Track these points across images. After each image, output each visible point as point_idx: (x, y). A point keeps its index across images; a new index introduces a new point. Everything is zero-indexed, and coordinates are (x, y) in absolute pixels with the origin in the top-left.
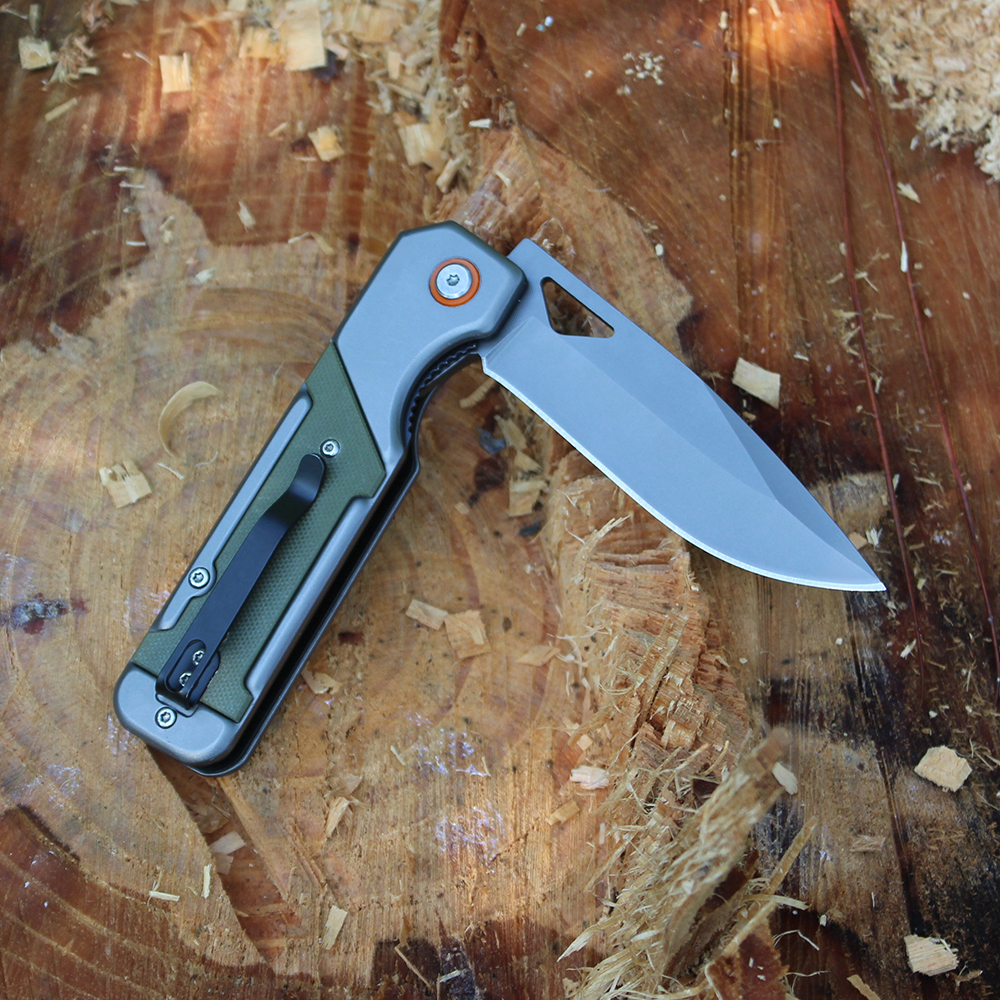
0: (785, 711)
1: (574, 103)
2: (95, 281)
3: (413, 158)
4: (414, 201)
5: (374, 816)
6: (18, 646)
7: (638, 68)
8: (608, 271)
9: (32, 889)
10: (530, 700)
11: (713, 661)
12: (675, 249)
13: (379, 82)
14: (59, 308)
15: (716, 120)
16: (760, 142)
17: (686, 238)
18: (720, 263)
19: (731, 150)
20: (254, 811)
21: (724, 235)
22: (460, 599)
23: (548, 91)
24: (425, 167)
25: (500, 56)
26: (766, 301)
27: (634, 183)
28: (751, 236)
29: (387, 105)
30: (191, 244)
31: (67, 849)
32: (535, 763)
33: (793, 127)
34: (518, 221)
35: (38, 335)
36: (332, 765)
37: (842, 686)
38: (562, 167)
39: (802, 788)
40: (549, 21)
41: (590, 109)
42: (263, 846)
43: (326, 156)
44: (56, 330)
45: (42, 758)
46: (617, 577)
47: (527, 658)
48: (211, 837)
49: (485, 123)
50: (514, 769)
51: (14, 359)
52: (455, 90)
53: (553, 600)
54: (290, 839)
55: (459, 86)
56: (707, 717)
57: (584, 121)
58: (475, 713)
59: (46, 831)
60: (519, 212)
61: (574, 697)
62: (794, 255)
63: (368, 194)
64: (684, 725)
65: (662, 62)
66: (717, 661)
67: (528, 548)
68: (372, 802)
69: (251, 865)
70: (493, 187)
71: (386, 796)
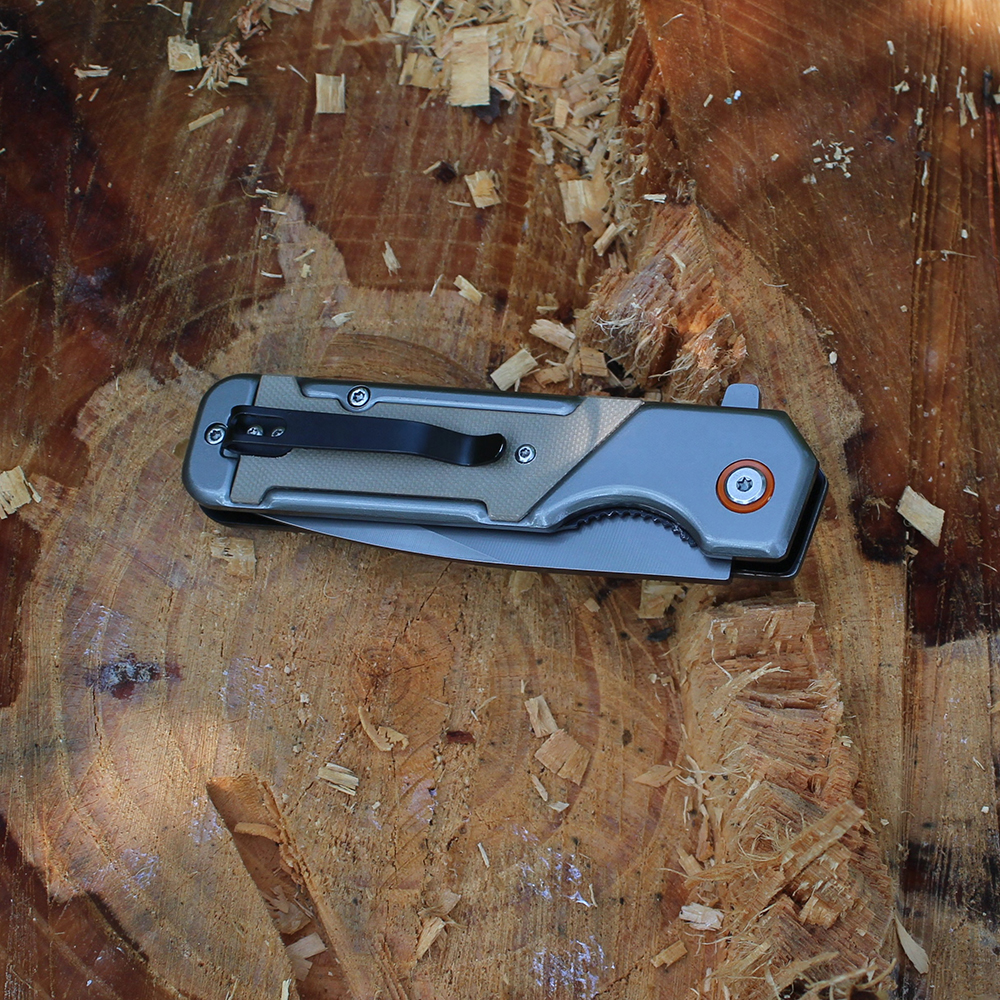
0: (921, 880)
1: (757, 187)
2: (224, 311)
3: (571, 216)
4: (567, 262)
5: (469, 940)
6: (104, 711)
7: (827, 157)
8: (777, 375)
9: (94, 989)
10: (644, 823)
11: (858, 827)
12: (849, 358)
13: (543, 129)
14: (182, 337)
15: (902, 223)
16: (946, 252)
17: (862, 347)
18: (895, 379)
19: (916, 258)
20: (341, 923)
21: (901, 349)
22: (580, 705)
23: (731, 171)
24: (583, 227)
25: (683, 126)
26: (939, 426)
27: (812, 281)
28: (927, 352)
29: (550, 155)
30: (329, 282)
31: (136, 946)
32: (644, 894)
33: (981, 240)
34: (687, 308)
35: (158, 365)
36: (429, 878)
37: (984, 859)
38: (738, 255)
39: (933, 967)
40: (738, 94)
41: (773, 195)
42: (347, 960)
43: (480, 204)
44: (177, 360)
45: (118, 841)
46: (764, 720)
47: (645, 778)
48: (289, 939)
49: (661, 198)
50: (622, 901)
51: (129, 389)
52: (632, 157)
53: (676, 715)
54: (377, 957)
55: (637, 153)
56: (857, 902)
57: (766, 207)
58: (585, 832)
59: (116, 924)
60: (689, 299)
61: (690, 823)
62: (972, 379)
63: (521, 248)
64: (829, 904)
65: (851, 153)
66: (862, 826)
68: (469, 922)
69: (330, 974)
70: (665, 269)
71: (484, 918)
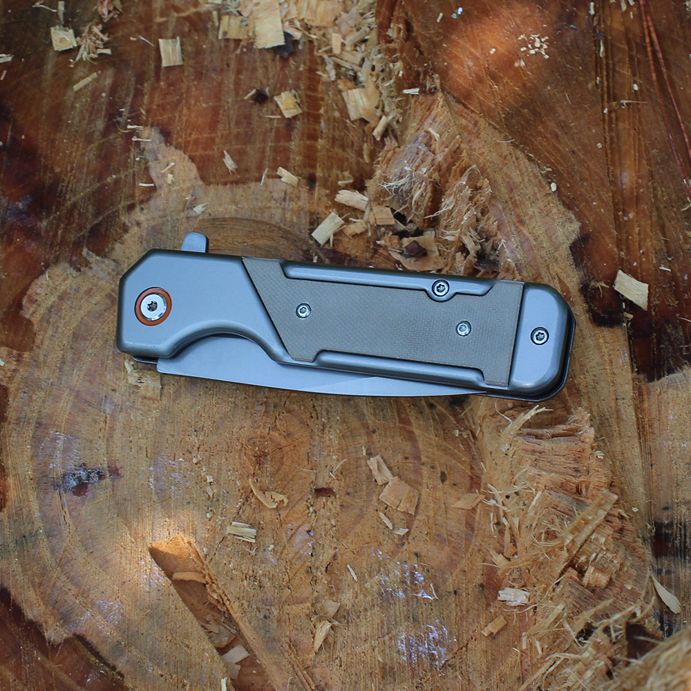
0: (667, 548)
1: (483, 74)
2: (116, 215)
3: (353, 115)
4: (356, 147)
5: (350, 634)
6: (69, 506)
7: (530, 46)
8: (515, 205)
10: (463, 536)
11: (617, 514)
12: (565, 186)
13: (325, 56)
14: (89, 237)
15: (590, 86)
16: (625, 102)
17: (573, 177)
18: (600, 196)
19: (603, 109)
20: (258, 633)
21: (602, 175)
22: (407, 458)
23: (462, 65)
24: (363, 122)
25: (424, 38)
26: (636, 225)
27: (531, 135)
28: (621, 174)
29: (333, 74)
30: (188, 184)
31: (114, 668)
32: (470, 586)
33: (648, 90)
34: (445, 166)
35: (74, 258)
36: (316, 594)
39: (684, 608)
40: (460, 10)
41: (494, 77)
42: (265, 659)
43: (287, 115)
44: (88, 254)
45: (91, 596)
46: (539, 448)
47: (460, 504)
48: (222, 651)
49: (415, 91)
50: (455, 592)
51: (56, 278)
52: (391, 65)
53: (477, 457)
54: (286, 654)
55: (394, 62)
56: (622, 565)
57: (491, 87)
58: (422, 548)
59: (97, 654)
60: (445, 160)
61: (497, 532)
62: (655, 189)
63: (321, 142)
64: (602, 570)
65: (547, 41)
66: (619, 513)
67: (455, 416)
68: (348, 622)
69: (254, 672)
70: (425, 141)
71: (358, 617)
